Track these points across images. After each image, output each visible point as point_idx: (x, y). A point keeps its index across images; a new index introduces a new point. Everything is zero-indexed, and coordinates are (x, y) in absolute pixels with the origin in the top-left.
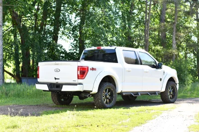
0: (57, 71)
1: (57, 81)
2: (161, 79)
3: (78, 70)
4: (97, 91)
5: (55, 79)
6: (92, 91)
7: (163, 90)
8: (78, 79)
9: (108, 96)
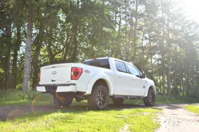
0: (54, 73)
1: (54, 83)
2: (144, 87)
3: (72, 71)
4: (90, 93)
5: (52, 81)
6: (85, 93)
7: (146, 95)
8: (72, 79)
9: (101, 98)
